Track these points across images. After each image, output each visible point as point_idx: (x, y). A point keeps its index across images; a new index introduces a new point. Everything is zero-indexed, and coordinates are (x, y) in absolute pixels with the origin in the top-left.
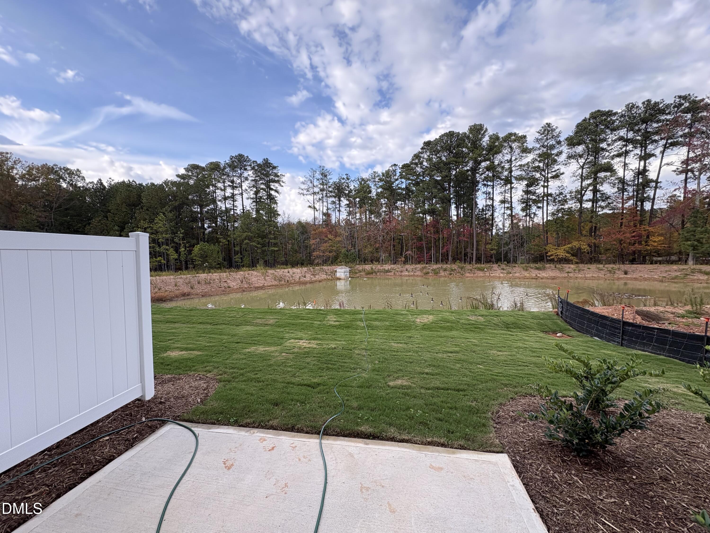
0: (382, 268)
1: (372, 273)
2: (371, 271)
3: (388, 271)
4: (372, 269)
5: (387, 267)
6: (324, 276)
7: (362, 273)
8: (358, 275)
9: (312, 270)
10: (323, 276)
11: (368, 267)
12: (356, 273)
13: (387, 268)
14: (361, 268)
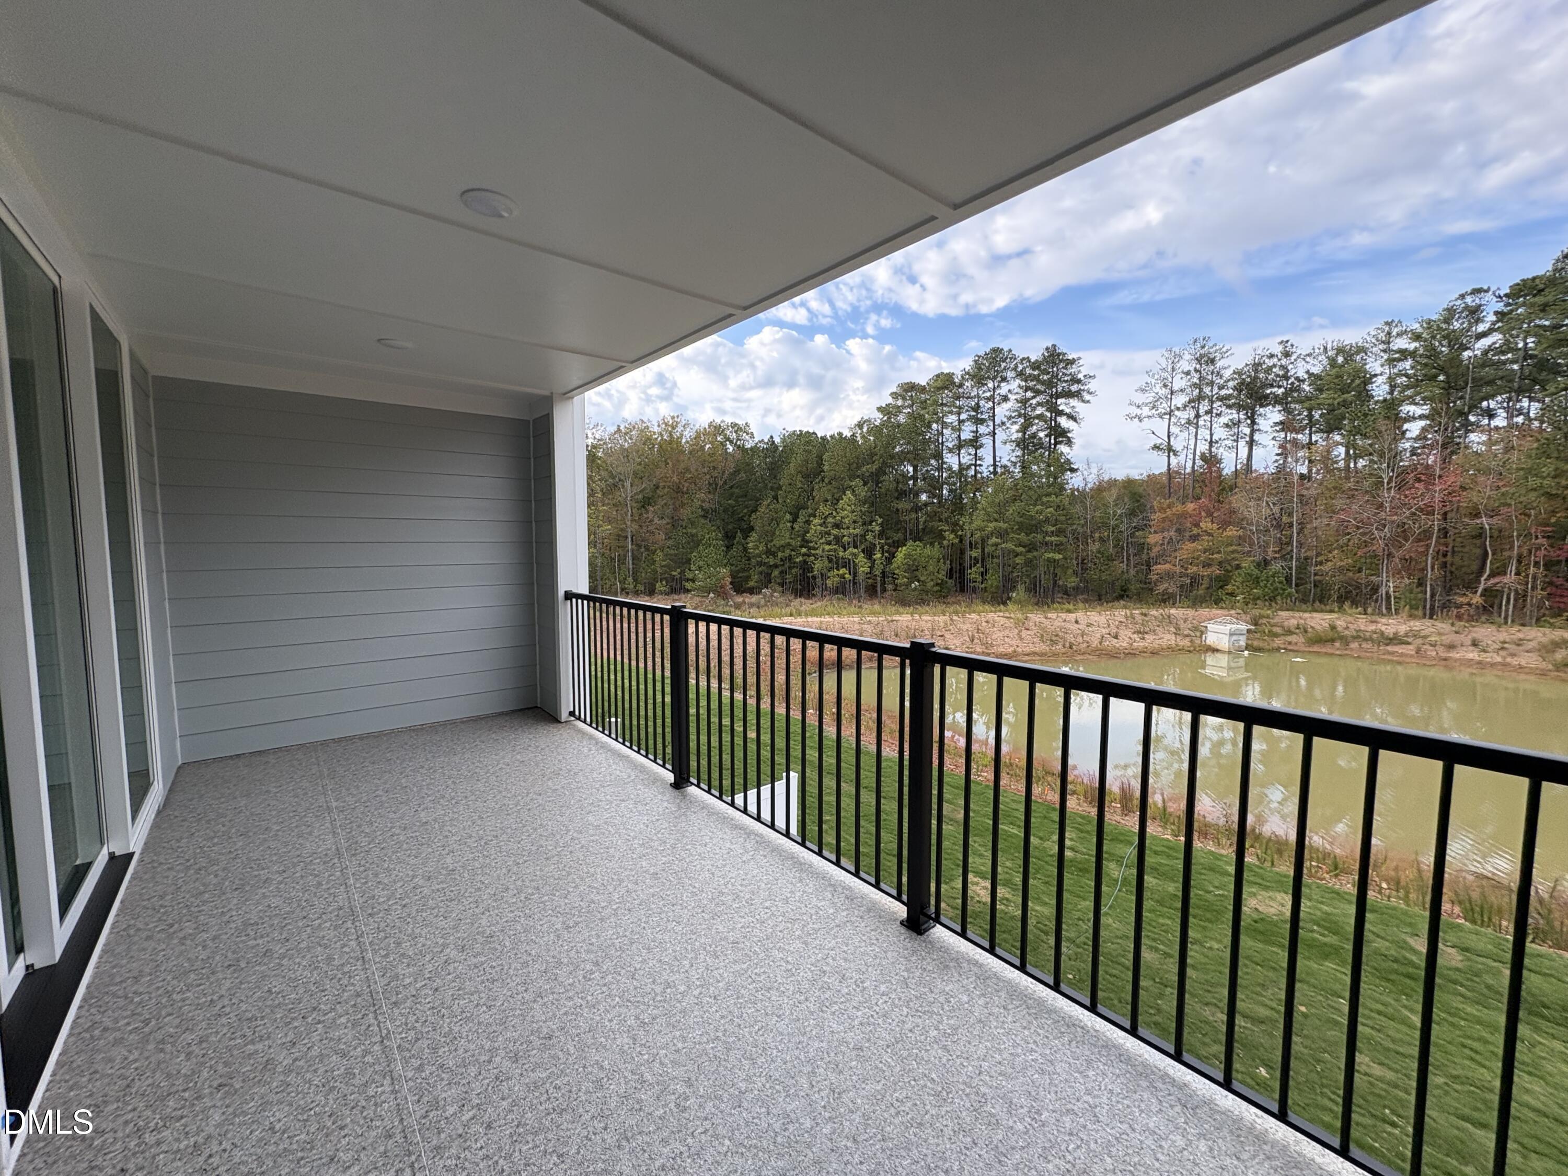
0: (1372, 627)
1: (1333, 640)
2: (1331, 634)
3: (1395, 640)
4: (1333, 627)
5: (1391, 625)
6: (1167, 638)
7: (1293, 638)
8: (1278, 642)
9: (1139, 618)
10: (1167, 636)
11: (1319, 620)
12: (1276, 635)
13: (1390, 631)
14: (1293, 622)
